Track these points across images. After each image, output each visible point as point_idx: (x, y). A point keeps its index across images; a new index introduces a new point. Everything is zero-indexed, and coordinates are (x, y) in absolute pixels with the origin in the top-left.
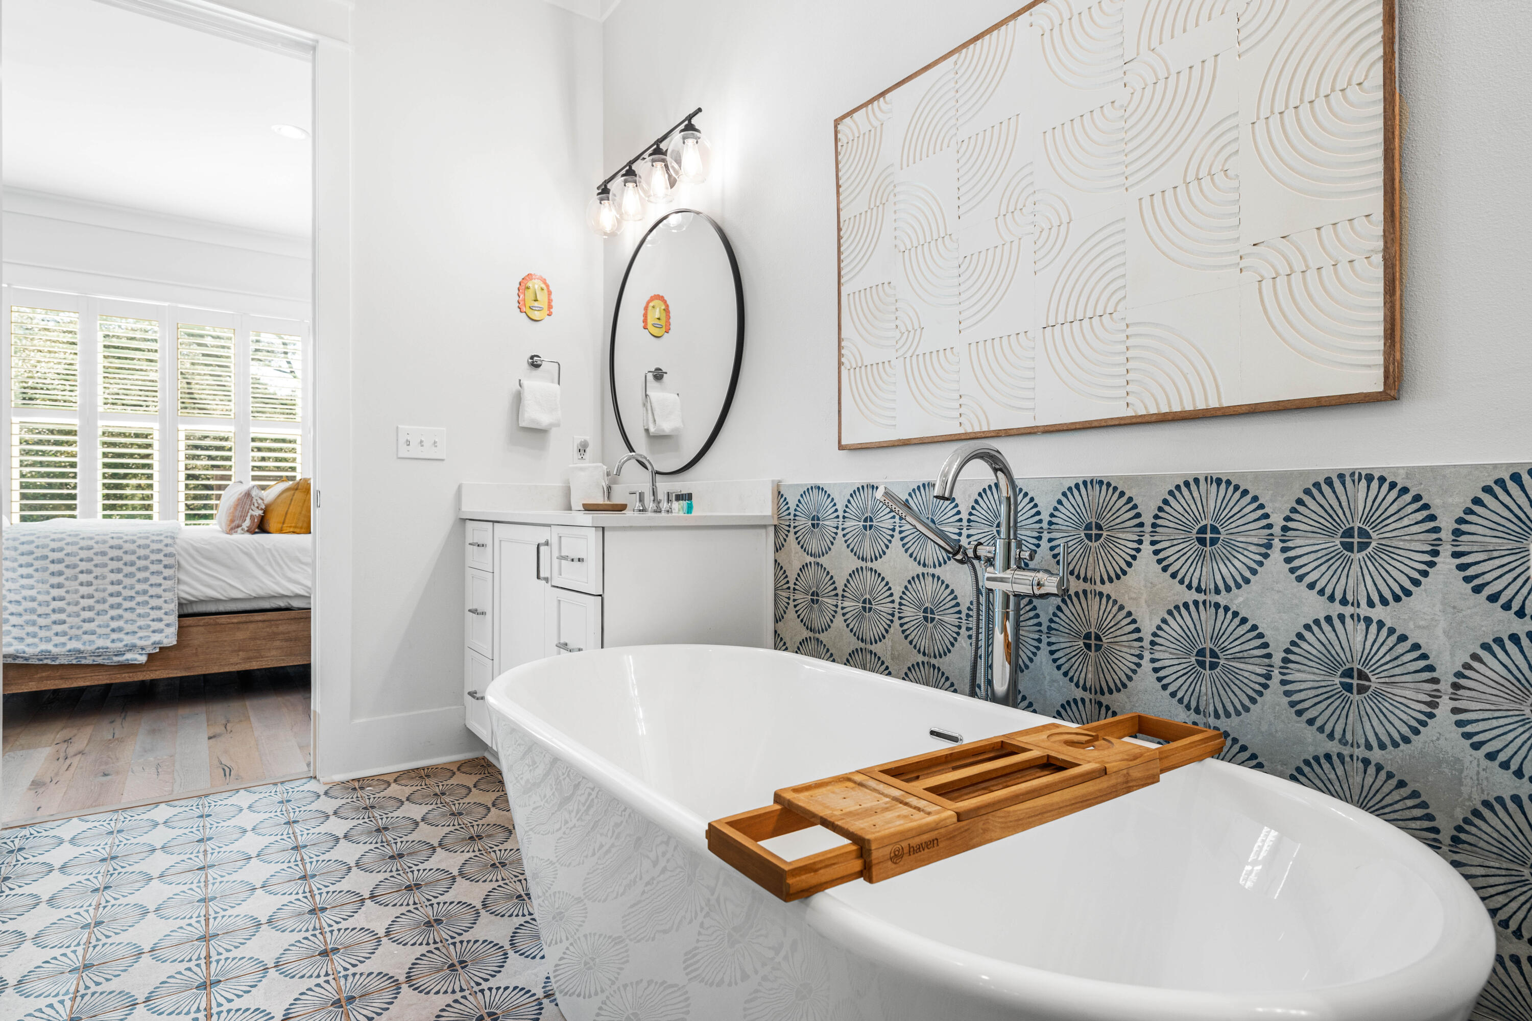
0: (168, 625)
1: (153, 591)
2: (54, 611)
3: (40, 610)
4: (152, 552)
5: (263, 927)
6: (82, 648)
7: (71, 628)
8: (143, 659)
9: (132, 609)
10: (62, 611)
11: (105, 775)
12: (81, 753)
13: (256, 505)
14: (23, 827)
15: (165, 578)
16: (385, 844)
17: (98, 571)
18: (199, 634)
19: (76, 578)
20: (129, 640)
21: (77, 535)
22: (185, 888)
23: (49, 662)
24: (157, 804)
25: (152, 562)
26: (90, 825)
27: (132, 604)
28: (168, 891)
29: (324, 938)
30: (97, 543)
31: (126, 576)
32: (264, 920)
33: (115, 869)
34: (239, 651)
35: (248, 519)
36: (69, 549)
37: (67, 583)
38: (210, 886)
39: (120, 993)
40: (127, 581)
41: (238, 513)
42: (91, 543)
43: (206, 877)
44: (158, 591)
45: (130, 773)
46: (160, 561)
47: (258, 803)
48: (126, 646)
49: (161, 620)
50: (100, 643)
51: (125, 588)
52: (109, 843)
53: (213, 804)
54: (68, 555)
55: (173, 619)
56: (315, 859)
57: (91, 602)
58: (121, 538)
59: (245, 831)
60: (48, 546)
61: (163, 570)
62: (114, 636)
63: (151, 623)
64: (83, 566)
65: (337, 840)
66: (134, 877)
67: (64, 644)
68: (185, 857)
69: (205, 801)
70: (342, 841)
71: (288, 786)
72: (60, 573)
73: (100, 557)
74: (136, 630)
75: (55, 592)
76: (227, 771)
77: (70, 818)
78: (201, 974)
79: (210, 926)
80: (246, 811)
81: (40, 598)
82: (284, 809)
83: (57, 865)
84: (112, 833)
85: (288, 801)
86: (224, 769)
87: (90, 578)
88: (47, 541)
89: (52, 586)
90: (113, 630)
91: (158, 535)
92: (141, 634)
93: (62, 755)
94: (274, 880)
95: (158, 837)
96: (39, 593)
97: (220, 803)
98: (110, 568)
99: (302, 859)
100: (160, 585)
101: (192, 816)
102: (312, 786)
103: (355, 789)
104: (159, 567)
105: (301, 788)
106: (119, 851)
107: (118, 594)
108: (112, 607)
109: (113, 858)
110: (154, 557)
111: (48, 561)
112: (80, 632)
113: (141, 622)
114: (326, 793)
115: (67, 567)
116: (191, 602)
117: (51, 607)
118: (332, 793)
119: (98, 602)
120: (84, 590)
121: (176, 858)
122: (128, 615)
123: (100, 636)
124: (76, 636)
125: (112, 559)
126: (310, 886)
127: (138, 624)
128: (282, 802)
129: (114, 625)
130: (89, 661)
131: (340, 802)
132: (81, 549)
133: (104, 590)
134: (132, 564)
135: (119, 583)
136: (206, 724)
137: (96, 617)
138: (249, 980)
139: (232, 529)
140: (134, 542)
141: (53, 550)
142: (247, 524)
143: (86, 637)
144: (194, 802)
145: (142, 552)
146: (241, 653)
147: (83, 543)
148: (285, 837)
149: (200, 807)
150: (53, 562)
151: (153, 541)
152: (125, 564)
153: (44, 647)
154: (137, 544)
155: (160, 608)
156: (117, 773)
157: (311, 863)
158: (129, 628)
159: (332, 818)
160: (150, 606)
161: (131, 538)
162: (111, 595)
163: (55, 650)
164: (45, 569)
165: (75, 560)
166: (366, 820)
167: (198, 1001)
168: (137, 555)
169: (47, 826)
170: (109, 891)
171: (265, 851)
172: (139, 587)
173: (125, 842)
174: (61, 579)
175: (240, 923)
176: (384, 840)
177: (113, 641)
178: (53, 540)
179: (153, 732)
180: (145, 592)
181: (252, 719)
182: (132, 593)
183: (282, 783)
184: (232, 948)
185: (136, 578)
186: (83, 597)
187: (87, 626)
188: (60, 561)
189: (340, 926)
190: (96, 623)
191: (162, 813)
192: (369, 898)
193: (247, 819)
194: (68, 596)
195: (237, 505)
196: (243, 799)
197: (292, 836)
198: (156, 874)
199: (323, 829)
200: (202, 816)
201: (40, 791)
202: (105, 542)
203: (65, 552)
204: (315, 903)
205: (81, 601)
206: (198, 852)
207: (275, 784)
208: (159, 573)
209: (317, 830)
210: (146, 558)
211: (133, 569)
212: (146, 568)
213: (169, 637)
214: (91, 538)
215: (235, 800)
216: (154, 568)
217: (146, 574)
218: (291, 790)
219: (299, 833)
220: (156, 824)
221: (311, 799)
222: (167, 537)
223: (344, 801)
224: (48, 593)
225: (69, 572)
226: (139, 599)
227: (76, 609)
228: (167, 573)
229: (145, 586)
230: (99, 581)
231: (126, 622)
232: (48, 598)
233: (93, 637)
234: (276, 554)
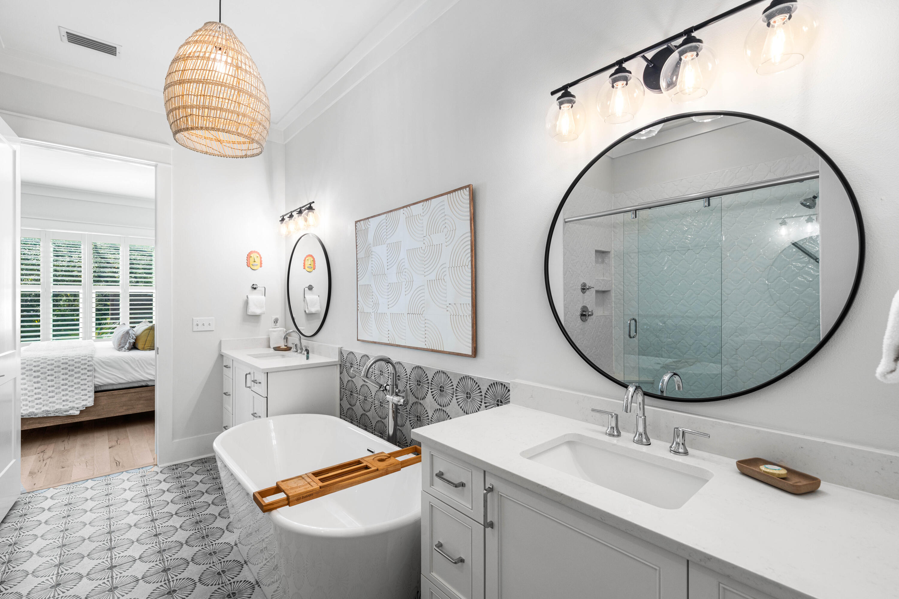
0: (89, 397)
1: (82, 382)
2: (36, 394)
3: (29, 394)
4: (82, 364)
5: (132, 527)
6: (49, 409)
7: (44, 401)
8: (78, 413)
9: (73, 391)
10: (39, 393)
11: (63, 468)
12: (50, 457)
13: (131, 337)
14: (29, 493)
15: (88, 376)
16: (184, 493)
17: (56, 375)
18: (104, 399)
19: (46, 378)
20: (71, 405)
21: (46, 359)
22: (101, 514)
23: (33, 416)
24: (87, 480)
25: (82, 369)
26: (58, 491)
27: (73, 389)
28: (94, 516)
29: (156, 530)
30: (56, 362)
31: (70, 376)
32: (133, 525)
33: (71, 509)
34: (123, 406)
35: (128, 344)
36: (42, 365)
37: (41, 381)
38: (111, 513)
39: (77, 554)
40: (70, 378)
41: (123, 341)
42: (53, 362)
43: (110, 509)
44: (85, 382)
45: (74, 466)
46: (86, 369)
47: (131, 478)
48: (70, 407)
49: (86, 395)
50: (58, 407)
51: (69, 381)
52: (68, 498)
53: (112, 479)
54: (42, 368)
55: (92, 394)
56: (155, 500)
57: (53, 389)
58: (67, 359)
59: (125, 490)
60: (32, 364)
61: (87, 372)
62: (64, 403)
63: (81, 397)
64: (49, 373)
65: (164, 492)
66: (79, 511)
67: (41, 408)
68: (100, 502)
69: (108, 478)
70: (166, 492)
71: (145, 469)
72: (38, 377)
73: (57, 368)
74: (75, 400)
75: (36, 385)
76: (118, 463)
77: (49, 488)
78: (108, 545)
79: (112, 528)
80: (126, 481)
81: (29, 388)
82: (142, 480)
83: (46, 508)
84: (68, 493)
85: (145, 476)
86: (116, 463)
87: (52, 378)
88: (32, 362)
89: (35, 383)
90: (64, 401)
91: (85, 356)
92: (77, 402)
93: (42, 459)
94: (138, 509)
95: (89, 494)
96: (28, 386)
97: (115, 478)
98: (62, 373)
99: (149, 500)
100: (86, 379)
101: (103, 484)
102: (156, 469)
103: (173, 469)
104: (86, 371)
105: (150, 470)
106: (72, 501)
107: (66, 384)
108: (63, 390)
109: (70, 504)
110: (82, 367)
111: (32, 371)
112: (48, 402)
113: (77, 397)
114: (161, 472)
115: (42, 373)
116: (100, 386)
117: (34, 392)
118: (163, 472)
119: (56, 388)
120: (50, 384)
121: (97, 503)
122: (70, 394)
123: (57, 404)
124: (46, 404)
125: (63, 369)
126: (152, 511)
127: (76, 397)
128: (142, 477)
129: (64, 398)
130: (52, 415)
131: (167, 475)
132: (48, 365)
133: (59, 383)
134: (73, 370)
135: (66, 379)
136: (107, 441)
137: (55, 395)
138: (127, 546)
139: (120, 348)
140: (73, 360)
141: (35, 366)
142: (127, 346)
143: (50, 405)
144: (103, 478)
145: (77, 365)
146: (124, 407)
147: (49, 362)
148: (142, 492)
149: (106, 480)
150: (35, 372)
151: (82, 360)
152: (69, 371)
153: (31, 410)
154: (75, 361)
155: (86, 390)
156: (68, 466)
157: (153, 502)
158: (71, 399)
159: (163, 483)
160: (81, 389)
161: (72, 358)
162: (63, 385)
163: (36, 411)
164: (31, 375)
165: (45, 370)
166: (177, 483)
167: (107, 555)
168: (75, 366)
169: (40, 492)
170: (70, 517)
171: (134, 498)
172: (76, 381)
173: (74, 497)
174: (39, 379)
175: (123, 526)
176: (184, 491)
177: (64, 406)
178: (35, 362)
179: (83, 445)
180: (79, 383)
181: (129, 438)
182: (73, 384)
183: (142, 468)
184: (120, 535)
185: (74, 377)
186: (49, 387)
187: (51, 400)
188: (38, 371)
189: (162, 525)
190: (55, 398)
191: (90, 484)
192: (175, 514)
193: (127, 485)
194: (42, 387)
195: (122, 337)
196: (125, 476)
197: (145, 491)
198: (89, 510)
199: (158, 487)
200: (107, 485)
201: (34, 476)
202: (59, 361)
203: (41, 367)
204: (153, 517)
205: (48, 388)
206: (106, 500)
207: (139, 469)
208: (85, 374)
209: (156, 488)
210: (79, 367)
211: (73, 373)
212: (79, 372)
213: (90, 402)
214: (53, 360)
215: (121, 477)
216: (83, 372)
217: (79, 375)
218: (146, 471)
219: (148, 490)
220: (87, 489)
221: (154, 475)
222: (89, 357)
223: (168, 475)
224: (33, 386)
225: (43, 376)
226: (76, 386)
227: (45, 392)
228: (89, 373)
229: (79, 380)
230: (57, 379)
231: (70, 397)
232: (33, 388)
233: (54, 404)
234: (140, 362)
